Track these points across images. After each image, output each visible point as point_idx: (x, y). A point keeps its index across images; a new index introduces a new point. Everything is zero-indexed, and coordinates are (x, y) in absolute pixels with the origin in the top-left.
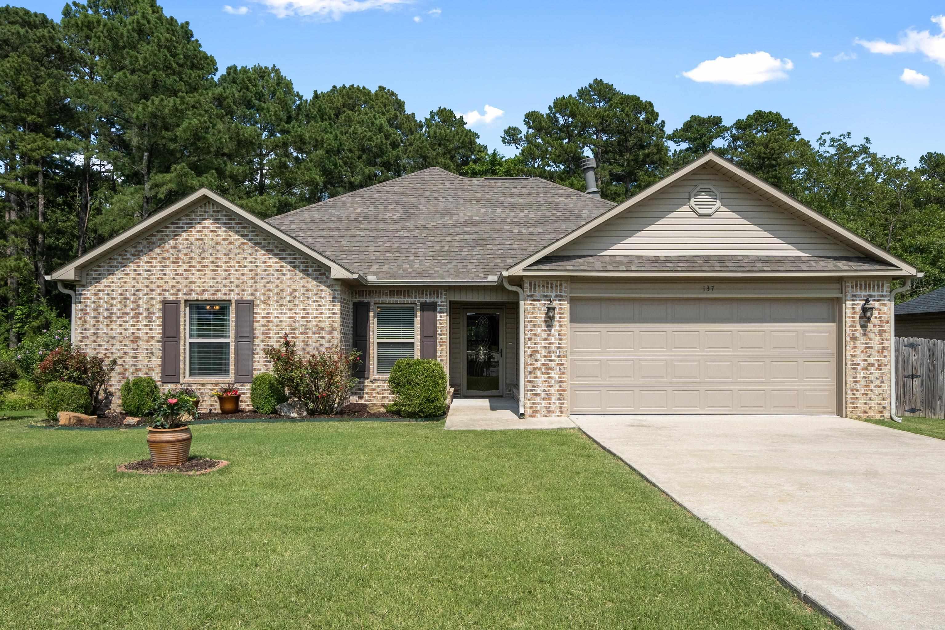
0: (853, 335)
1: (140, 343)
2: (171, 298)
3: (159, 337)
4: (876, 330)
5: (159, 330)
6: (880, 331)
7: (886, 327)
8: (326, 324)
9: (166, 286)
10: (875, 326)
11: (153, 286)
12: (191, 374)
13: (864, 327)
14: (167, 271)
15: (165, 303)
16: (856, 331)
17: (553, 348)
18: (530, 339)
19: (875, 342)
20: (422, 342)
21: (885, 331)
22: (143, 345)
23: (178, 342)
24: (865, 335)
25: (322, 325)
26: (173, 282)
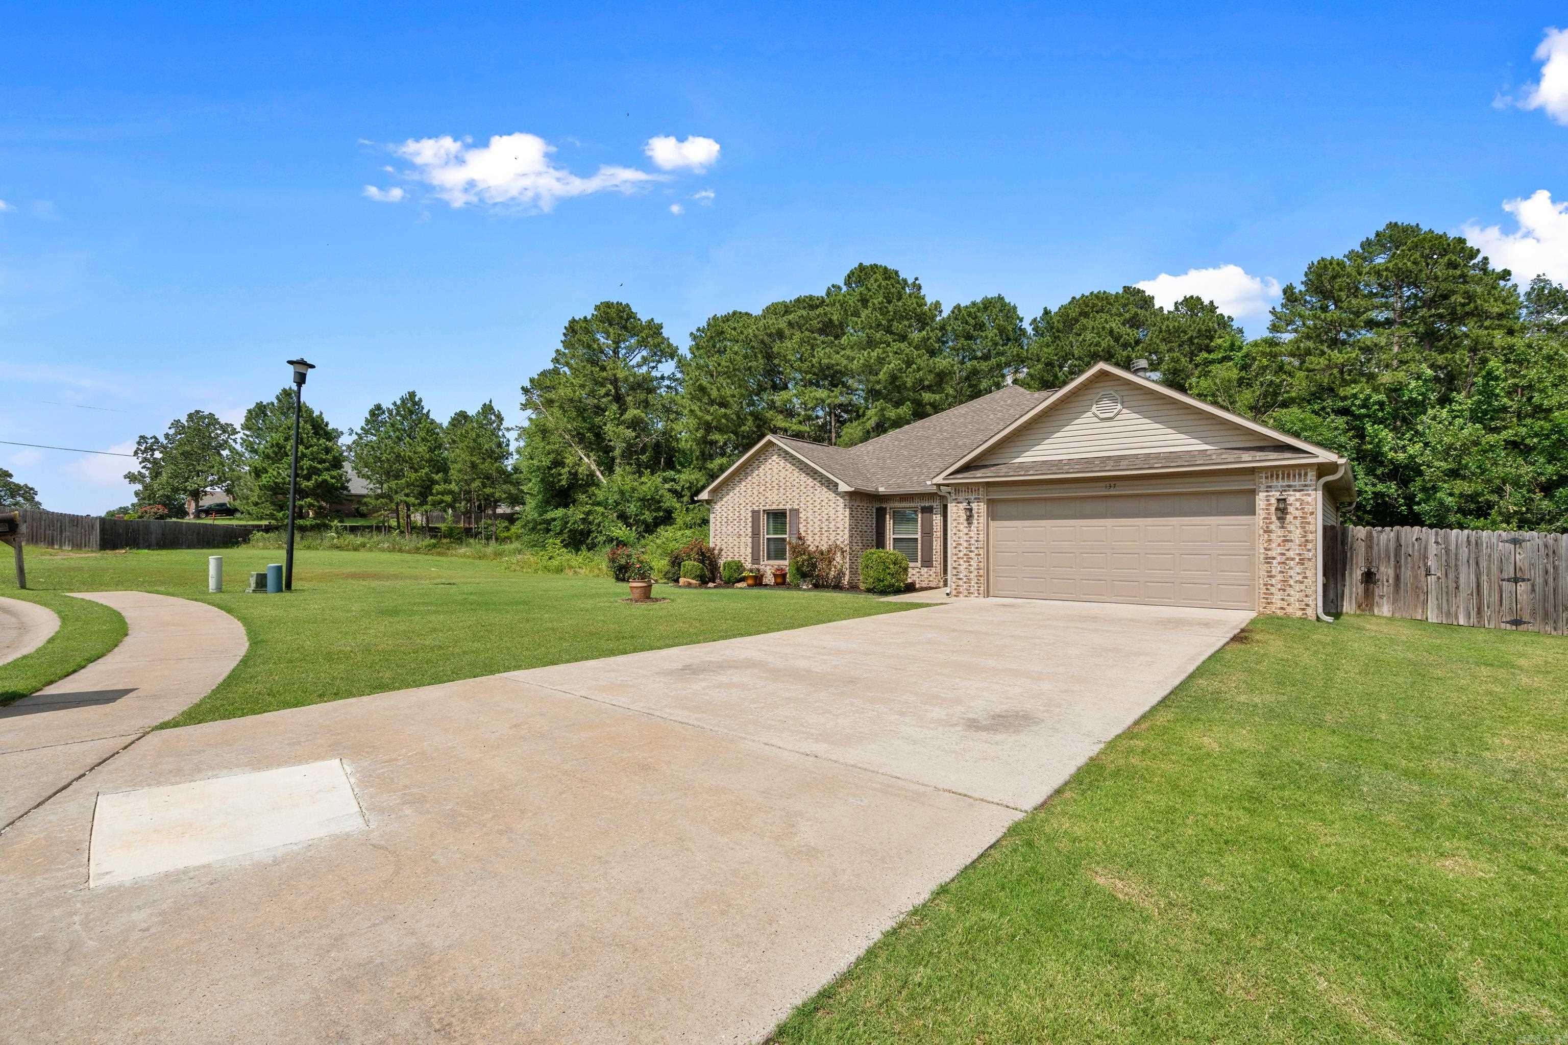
0: (1267, 527)
1: (742, 538)
2: (756, 509)
3: (750, 534)
4: (1298, 522)
5: (750, 530)
6: (1302, 523)
7: (1310, 519)
8: (840, 525)
9: (754, 501)
10: (1295, 518)
11: (747, 501)
12: (768, 559)
13: (1281, 519)
14: (754, 491)
15: (753, 512)
16: (1271, 523)
17: (973, 541)
18: (955, 534)
19: (1296, 534)
20: (922, 537)
21: (1309, 523)
22: (743, 539)
23: (759, 537)
24: (1283, 527)
25: (838, 525)
26: (757, 498)
